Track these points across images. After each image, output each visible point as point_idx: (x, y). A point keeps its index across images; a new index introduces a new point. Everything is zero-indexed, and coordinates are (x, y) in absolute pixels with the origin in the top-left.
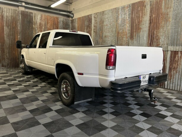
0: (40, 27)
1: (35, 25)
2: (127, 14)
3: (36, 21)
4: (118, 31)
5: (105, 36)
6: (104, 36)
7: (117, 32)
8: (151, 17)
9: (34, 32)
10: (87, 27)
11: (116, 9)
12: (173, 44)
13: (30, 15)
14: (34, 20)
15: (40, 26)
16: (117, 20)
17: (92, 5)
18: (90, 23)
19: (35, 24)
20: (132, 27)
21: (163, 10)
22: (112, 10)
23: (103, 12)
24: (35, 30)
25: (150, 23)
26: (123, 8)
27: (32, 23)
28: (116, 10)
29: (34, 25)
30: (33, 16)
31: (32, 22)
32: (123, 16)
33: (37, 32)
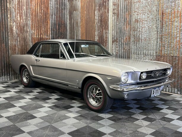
0: (19, 7)
1: (10, 4)
4: (163, 11)
5: (137, 21)
6: (134, 20)
7: (160, 12)
10: (99, 7)
15: (19, 5)
19: (10, 1)
24: (10, 12)
29: (8, 4)
33: (14, 15)
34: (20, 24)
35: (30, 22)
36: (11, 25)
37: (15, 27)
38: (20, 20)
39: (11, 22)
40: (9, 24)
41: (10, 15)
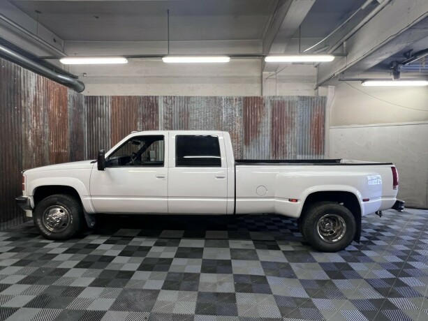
0: (35, 107)
1: (25, 102)
2: (237, 110)
3: (28, 92)
8: (273, 119)
9: (23, 120)
10: (144, 118)
11: (215, 98)
12: (301, 153)
13: (15, 73)
14: (24, 86)
15: (36, 105)
16: (219, 116)
17: (145, 77)
18: (153, 111)
19: (25, 97)
20: (246, 128)
21: (287, 114)
22: (207, 98)
23: (188, 98)
24: (25, 113)
25: (273, 126)
26: (229, 100)
27: (19, 96)
28: (216, 100)
29: (23, 101)
30: (22, 76)
31: (19, 91)
32: (229, 111)
33: (30, 119)
34: (36, 133)
35: (47, 130)
36: (25, 134)
37: (30, 138)
38: (37, 127)
39: (25, 130)
40: (23, 133)
41: (25, 119)
